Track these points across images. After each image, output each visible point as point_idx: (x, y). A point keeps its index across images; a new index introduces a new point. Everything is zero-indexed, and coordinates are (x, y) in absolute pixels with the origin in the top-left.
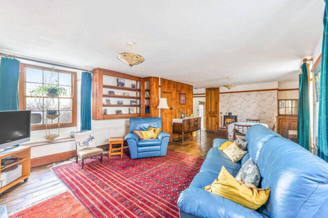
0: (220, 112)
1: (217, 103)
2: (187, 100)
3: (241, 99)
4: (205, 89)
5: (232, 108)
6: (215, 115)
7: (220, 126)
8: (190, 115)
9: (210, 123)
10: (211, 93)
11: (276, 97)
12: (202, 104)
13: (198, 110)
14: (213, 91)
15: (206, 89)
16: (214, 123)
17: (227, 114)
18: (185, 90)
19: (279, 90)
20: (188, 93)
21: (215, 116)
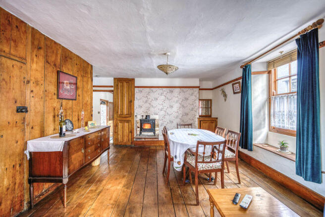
0: (135, 114)
1: (131, 102)
2: (79, 92)
3: (163, 97)
4: (112, 79)
5: (152, 109)
6: (128, 119)
7: (135, 135)
8: (86, 124)
9: (120, 133)
10: (123, 86)
11: (198, 96)
12: (104, 103)
13: (99, 113)
14: (125, 84)
15: (115, 79)
16: (126, 131)
17: (144, 117)
18: (75, 69)
19: (200, 89)
20: (83, 76)
21: (128, 121)
